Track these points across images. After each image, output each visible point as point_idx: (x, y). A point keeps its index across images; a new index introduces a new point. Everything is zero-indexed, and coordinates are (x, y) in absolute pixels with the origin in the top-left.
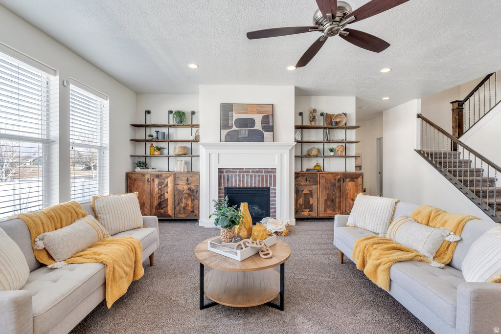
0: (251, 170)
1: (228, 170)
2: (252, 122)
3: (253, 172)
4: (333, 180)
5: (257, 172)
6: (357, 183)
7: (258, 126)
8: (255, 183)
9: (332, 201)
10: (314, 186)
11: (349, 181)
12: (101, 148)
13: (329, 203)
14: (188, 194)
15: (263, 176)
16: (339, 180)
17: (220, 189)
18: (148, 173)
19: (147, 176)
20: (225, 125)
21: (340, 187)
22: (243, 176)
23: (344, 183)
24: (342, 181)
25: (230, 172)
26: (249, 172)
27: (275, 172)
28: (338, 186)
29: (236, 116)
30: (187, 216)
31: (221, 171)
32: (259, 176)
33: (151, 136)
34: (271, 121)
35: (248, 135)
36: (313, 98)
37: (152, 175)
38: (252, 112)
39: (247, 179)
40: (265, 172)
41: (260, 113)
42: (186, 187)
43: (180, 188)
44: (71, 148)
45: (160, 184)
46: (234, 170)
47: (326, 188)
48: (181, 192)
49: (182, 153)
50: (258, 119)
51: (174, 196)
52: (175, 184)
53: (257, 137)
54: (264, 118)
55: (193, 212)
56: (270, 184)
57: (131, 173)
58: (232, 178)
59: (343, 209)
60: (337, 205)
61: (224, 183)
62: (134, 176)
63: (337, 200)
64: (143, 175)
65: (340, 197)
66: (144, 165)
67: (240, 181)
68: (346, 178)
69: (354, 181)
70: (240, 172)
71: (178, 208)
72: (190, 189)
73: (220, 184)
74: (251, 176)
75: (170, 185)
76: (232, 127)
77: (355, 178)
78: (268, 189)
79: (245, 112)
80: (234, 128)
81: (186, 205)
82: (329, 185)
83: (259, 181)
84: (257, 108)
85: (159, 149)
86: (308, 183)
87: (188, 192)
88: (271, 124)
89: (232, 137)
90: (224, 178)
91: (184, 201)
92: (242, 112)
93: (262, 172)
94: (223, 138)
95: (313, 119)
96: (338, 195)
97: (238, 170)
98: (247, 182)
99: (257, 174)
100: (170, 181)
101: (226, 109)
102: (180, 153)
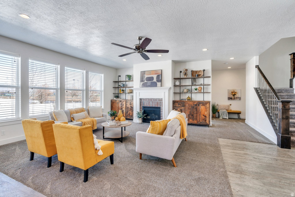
0: (153, 99)
1: (144, 99)
2: (152, 78)
3: (153, 100)
4: (193, 105)
5: (155, 100)
6: (206, 107)
7: (155, 80)
8: (154, 105)
9: (192, 115)
10: (183, 108)
11: (202, 105)
12: (101, 91)
13: (190, 116)
14: (130, 109)
15: (157, 102)
16: (196, 105)
17: (141, 107)
18: (117, 100)
19: (117, 101)
20: (142, 80)
21: (196, 109)
22: (149, 102)
23: (199, 107)
24: (198, 105)
25: (144, 100)
26: (152, 100)
27: (162, 100)
28: (196, 108)
29: (146, 76)
30: (130, 118)
31: (141, 99)
32: (156, 102)
33: (120, 86)
34: (160, 77)
35: (151, 84)
36: (187, 63)
37: (119, 101)
38: (153, 74)
39: (151, 103)
40: (159, 100)
41: (156, 74)
42: (130, 106)
43: (128, 106)
44: (89, 92)
45: (121, 104)
46: (146, 99)
47: (189, 109)
48: (128, 108)
49: (130, 92)
50: (155, 77)
51: (126, 109)
52: (126, 105)
53: (154, 85)
54: (157, 76)
55: (132, 116)
56: (161, 106)
57: (112, 100)
58: (145, 102)
59: (198, 120)
60: (195, 118)
61: (142, 104)
62: (113, 101)
63: (195, 115)
64: (116, 101)
65: (197, 113)
66: (117, 97)
67: (148, 104)
68: (200, 104)
69: (204, 106)
70: (148, 100)
71: (127, 114)
72: (131, 107)
73: (141, 105)
74: (153, 102)
75: (124, 105)
76: (144, 81)
77: (205, 104)
78: (160, 108)
79: (150, 74)
80: (146, 81)
81: (130, 113)
82: (191, 107)
83: (156, 103)
84: (155, 72)
85: (123, 90)
86: (180, 106)
87: (130, 108)
88: (160, 79)
89: (145, 85)
90: (142, 102)
91: (129, 111)
92: (149, 74)
93: (157, 100)
94: (141, 86)
95: (185, 74)
96: (195, 112)
97: (147, 99)
98: (151, 104)
99: (155, 101)
100: (124, 103)
101: (143, 73)
102: (129, 92)
